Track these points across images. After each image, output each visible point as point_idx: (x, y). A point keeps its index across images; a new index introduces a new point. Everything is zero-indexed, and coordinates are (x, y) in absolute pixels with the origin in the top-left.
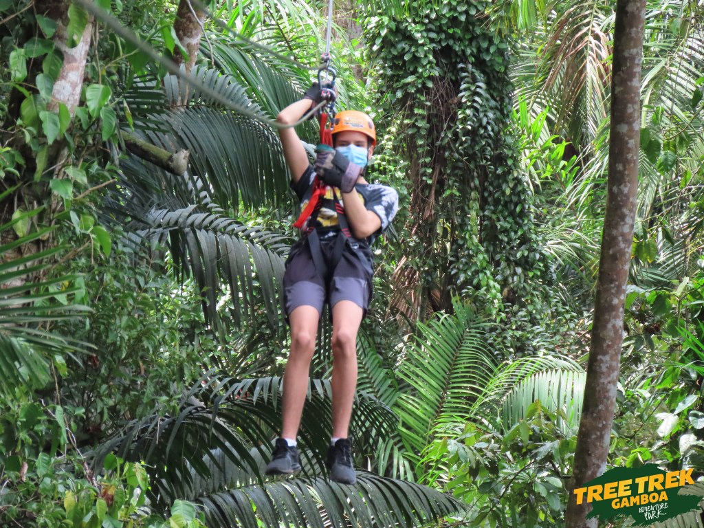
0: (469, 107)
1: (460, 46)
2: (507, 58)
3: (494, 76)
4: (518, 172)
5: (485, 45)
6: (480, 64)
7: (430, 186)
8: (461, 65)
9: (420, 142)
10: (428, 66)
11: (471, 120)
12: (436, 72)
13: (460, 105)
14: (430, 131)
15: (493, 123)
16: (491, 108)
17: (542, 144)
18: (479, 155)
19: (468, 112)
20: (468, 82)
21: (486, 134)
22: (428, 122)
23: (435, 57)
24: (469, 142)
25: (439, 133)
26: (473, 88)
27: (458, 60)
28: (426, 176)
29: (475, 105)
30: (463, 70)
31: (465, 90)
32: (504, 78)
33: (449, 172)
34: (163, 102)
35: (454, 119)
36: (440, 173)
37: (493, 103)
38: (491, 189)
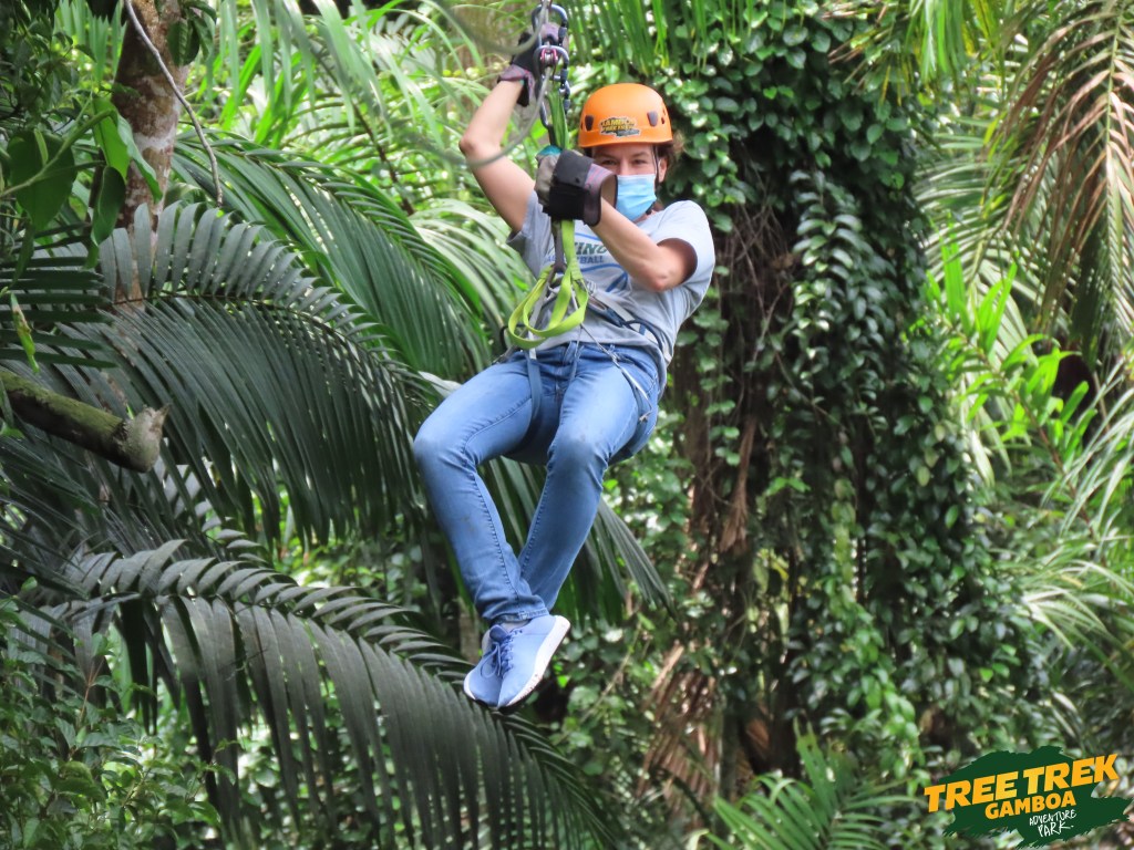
0: (820, 276)
1: (793, 129)
2: (908, 154)
3: (879, 199)
4: (946, 428)
5: (854, 124)
6: (844, 170)
7: (733, 472)
8: (798, 175)
9: (708, 365)
10: (719, 181)
11: (827, 306)
12: (739, 196)
13: (801, 273)
14: (729, 337)
15: (881, 313)
16: (875, 277)
17: (1004, 355)
18: (850, 390)
19: (820, 287)
20: (816, 216)
21: (865, 340)
22: (725, 316)
23: (733, 157)
24: (826, 360)
25: (751, 343)
26: (829, 230)
27: (791, 163)
28: (723, 445)
29: (836, 270)
30: (805, 186)
31: (811, 234)
32: (904, 204)
33: (778, 434)
34: (96, 293)
35: (786, 305)
36: (758, 439)
37: (879, 264)
38: (882, 471)
